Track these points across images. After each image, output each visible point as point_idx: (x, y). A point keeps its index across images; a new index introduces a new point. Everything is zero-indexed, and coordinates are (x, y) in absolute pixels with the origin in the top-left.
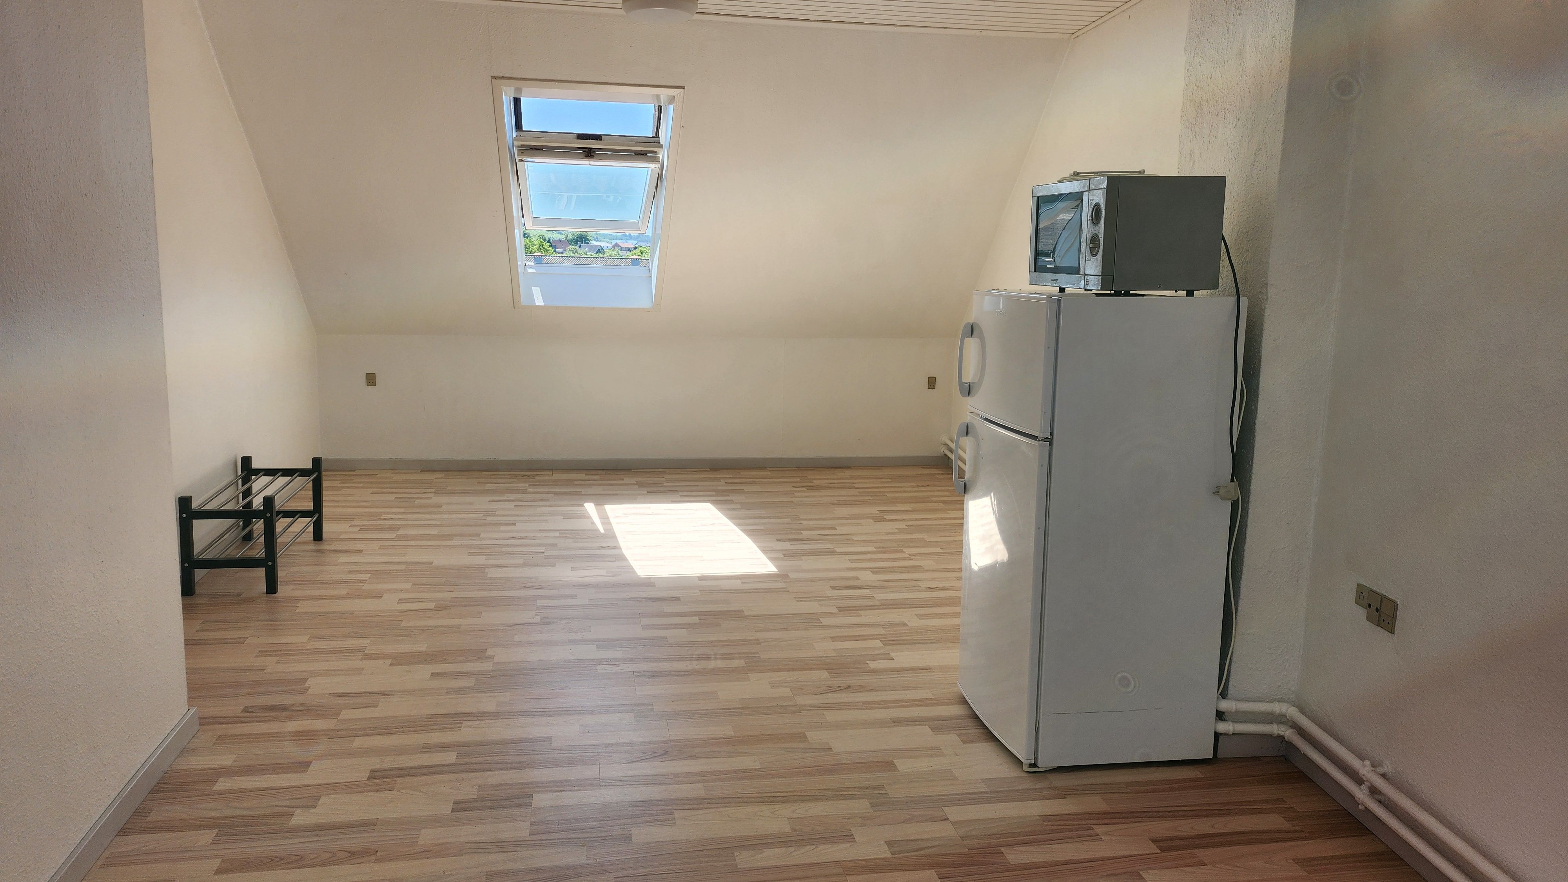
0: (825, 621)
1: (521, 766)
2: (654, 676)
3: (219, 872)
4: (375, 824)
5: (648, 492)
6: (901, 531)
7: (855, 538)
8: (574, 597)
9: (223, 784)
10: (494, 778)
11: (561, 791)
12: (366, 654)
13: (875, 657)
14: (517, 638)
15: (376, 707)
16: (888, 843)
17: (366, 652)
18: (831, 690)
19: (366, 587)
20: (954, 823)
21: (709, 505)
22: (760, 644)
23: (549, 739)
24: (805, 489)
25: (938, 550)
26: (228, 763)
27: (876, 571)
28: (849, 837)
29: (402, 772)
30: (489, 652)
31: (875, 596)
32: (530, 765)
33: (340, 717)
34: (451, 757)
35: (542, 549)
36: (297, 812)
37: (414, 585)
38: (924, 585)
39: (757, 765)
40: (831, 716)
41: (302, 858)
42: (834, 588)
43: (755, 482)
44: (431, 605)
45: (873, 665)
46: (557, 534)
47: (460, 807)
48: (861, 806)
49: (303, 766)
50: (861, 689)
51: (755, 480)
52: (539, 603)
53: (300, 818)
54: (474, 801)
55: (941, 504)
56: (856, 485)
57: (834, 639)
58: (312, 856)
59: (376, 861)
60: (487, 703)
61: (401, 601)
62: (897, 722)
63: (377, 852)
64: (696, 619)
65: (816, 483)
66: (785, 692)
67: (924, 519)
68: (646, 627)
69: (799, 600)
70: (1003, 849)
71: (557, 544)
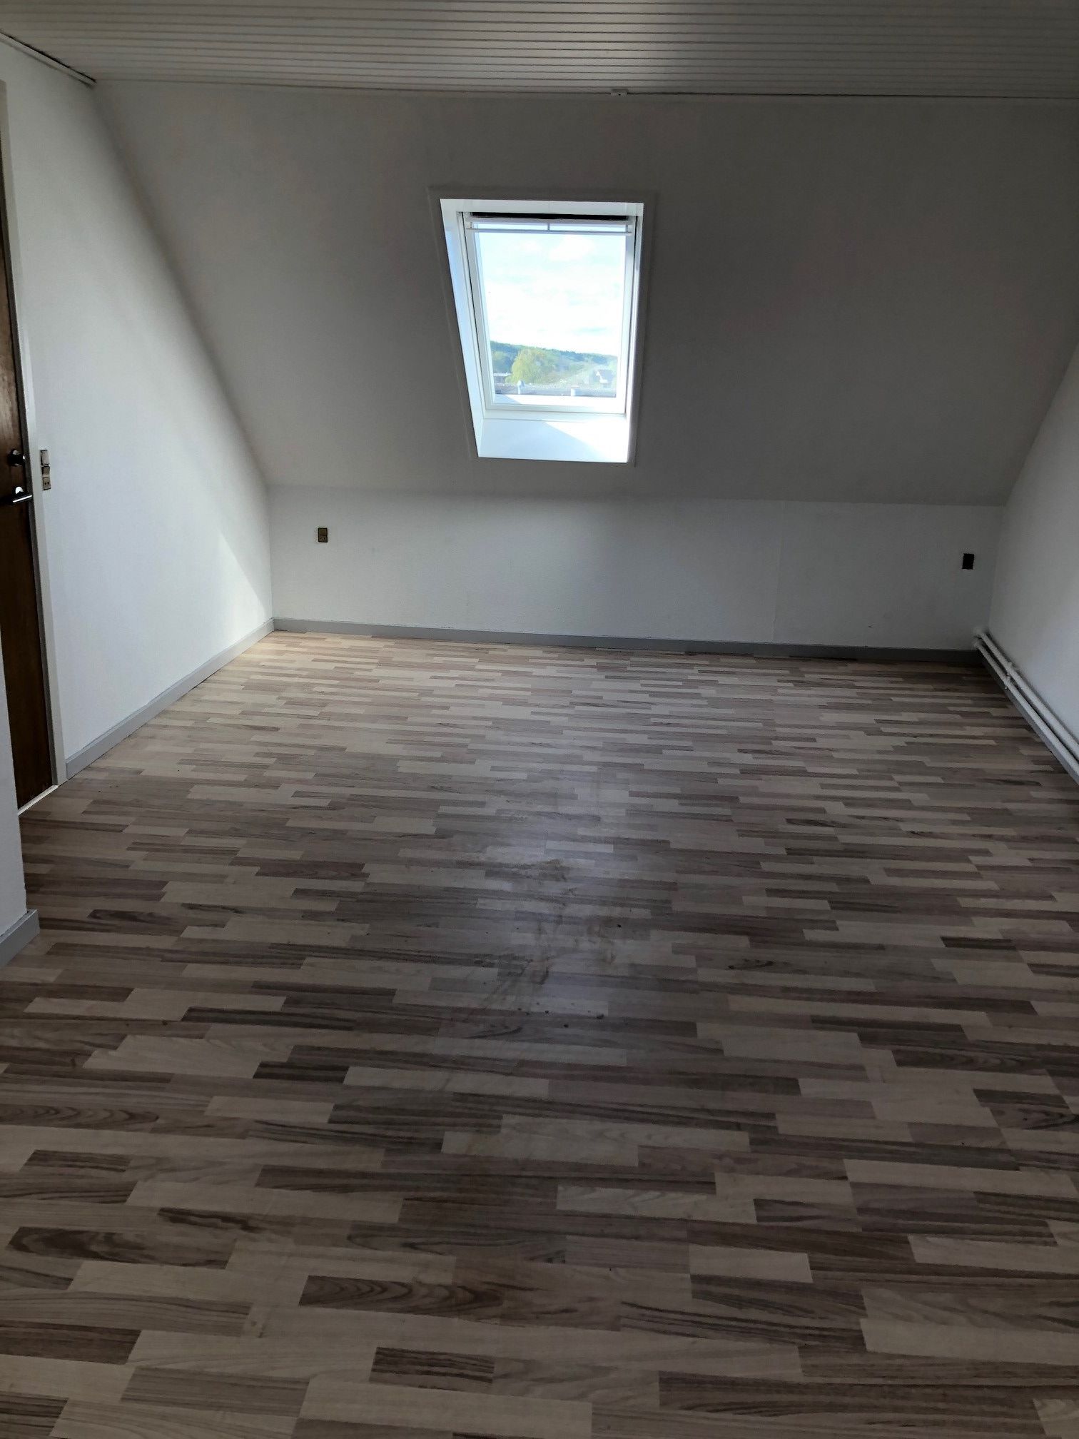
0: (766, 866)
4: (168, 1082)
5: (606, 677)
6: (898, 750)
7: (836, 755)
9: (39, 1006)
10: (315, 1034)
11: (382, 1065)
12: (237, 858)
13: (814, 924)
15: (223, 926)
16: (759, 1203)
17: (239, 855)
18: (748, 965)
19: (267, 774)
20: (855, 1185)
22: (676, 889)
24: (791, 685)
25: (939, 780)
26: (52, 979)
27: (849, 802)
28: (707, 1185)
29: (221, 1016)
30: (365, 870)
31: (839, 836)
33: (181, 936)
34: (277, 1002)
35: (467, 741)
36: (97, 1052)
38: (906, 827)
39: (623, 1062)
40: (740, 1003)
41: (79, 1113)
42: (790, 821)
43: (733, 673)
44: (325, 803)
45: (811, 935)
46: (490, 723)
47: (265, 1070)
48: (739, 1140)
49: (121, 994)
50: (786, 967)
51: (733, 670)
52: (443, 809)
53: (98, 1061)
54: (282, 1066)
56: (857, 684)
57: (771, 892)
58: (90, 1113)
59: (154, 1131)
60: (341, 935)
61: (297, 794)
62: (821, 1023)
63: (157, 1118)
65: (808, 677)
66: (689, 961)
67: (931, 736)
69: (742, 834)
70: (911, 1238)
71: (484, 736)
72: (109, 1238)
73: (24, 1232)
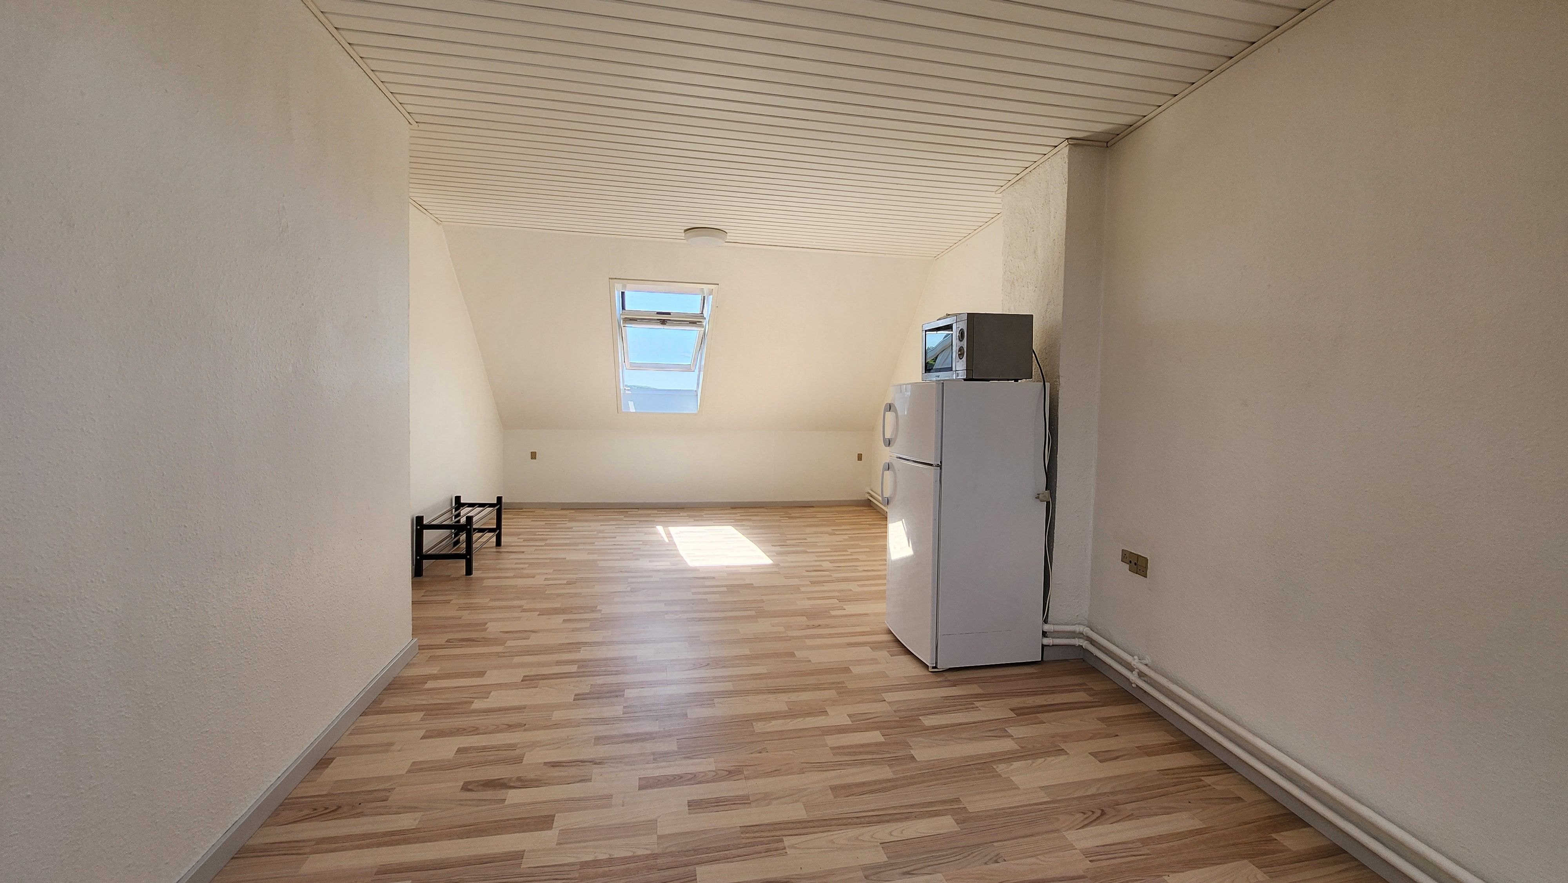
0: (802, 589)
1: (618, 673)
2: (699, 621)
3: (423, 738)
4: (525, 708)
5: (695, 520)
6: (845, 540)
7: (818, 544)
8: (651, 577)
9: (430, 685)
10: (600, 680)
11: (643, 688)
12: (523, 609)
13: (834, 609)
14: (616, 600)
15: (529, 639)
16: (849, 716)
17: (524, 608)
18: (808, 627)
19: (525, 571)
20: (889, 703)
21: (730, 528)
22: (764, 602)
23: (636, 657)
24: (787, 518)
25: (867, 550)
26: (435, 672)
27: (832, 562)
28: (824, 713)
29: (543, 677)
30: (598, 608)
31: (832, 575)
32: (624, 673)
33: (506, 645)
34: (574, 668)
35: (632, 551)
36: (476, 701)
37: (554, 570)
38: (860, 569)
39: (765, 671)
40: (809, 642)
41: (477, 729)
42: (807, 571)
43: (758, 515)
44: (565, 582)
45: (833, 613)
46: (641, 543)
47: (579, 697)
48: (832, 694)
49: (481, 674)
50: (827, 626)
52: (630, 580)
53: (477, 705)
54: (588, 694)
55: (868, 526)
56: (817, 516)
57: (808, 599)
58: (484, 728)
59: (525, 730)
60: (597, 637)
61: (546, 579)
62: (850, 645)
63: (525, 725)
64: (725, 589)
65: (794, 515)
66: (781, 629)
67: (858, 534)
68: (694, 594)
69: (786, 578)
70: (920, 718)
71: (640, 548)
72: (519, 779)
73: (466, 784)
